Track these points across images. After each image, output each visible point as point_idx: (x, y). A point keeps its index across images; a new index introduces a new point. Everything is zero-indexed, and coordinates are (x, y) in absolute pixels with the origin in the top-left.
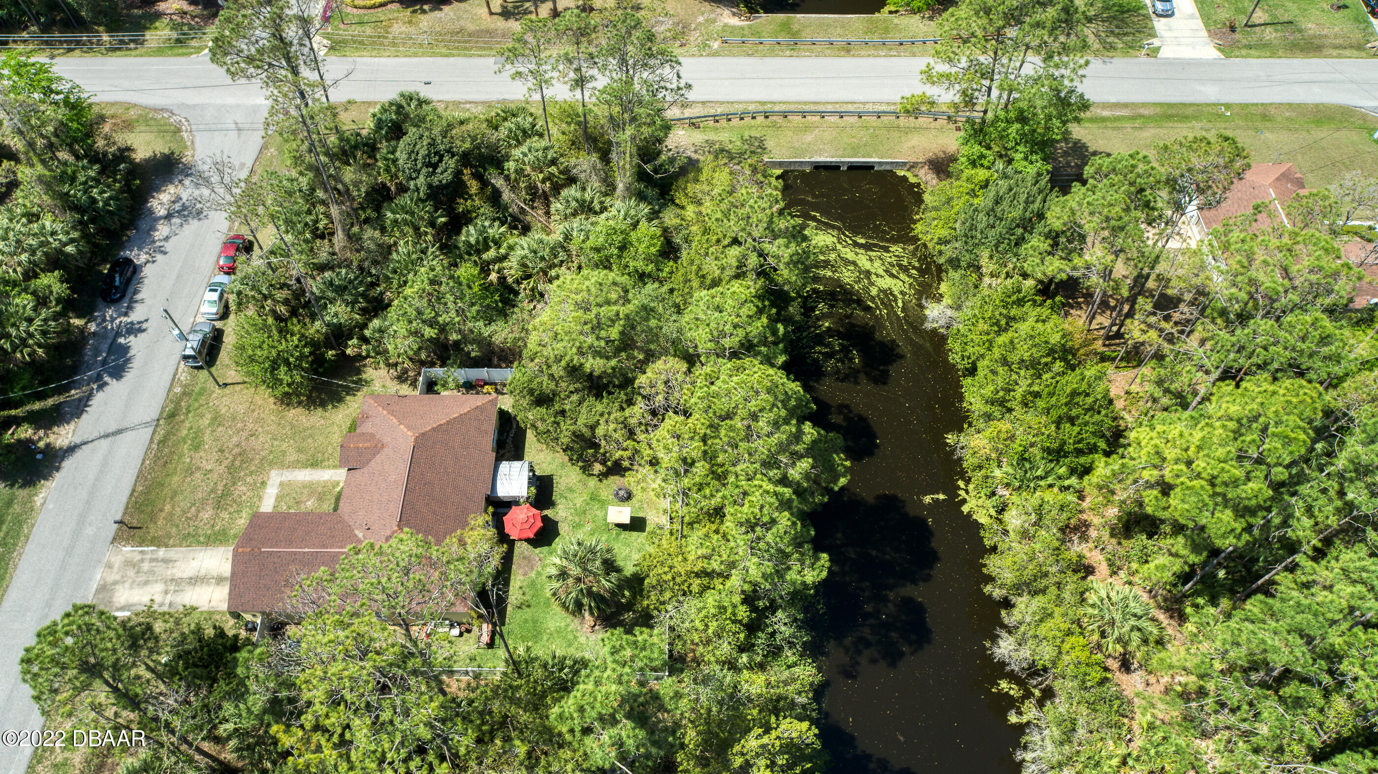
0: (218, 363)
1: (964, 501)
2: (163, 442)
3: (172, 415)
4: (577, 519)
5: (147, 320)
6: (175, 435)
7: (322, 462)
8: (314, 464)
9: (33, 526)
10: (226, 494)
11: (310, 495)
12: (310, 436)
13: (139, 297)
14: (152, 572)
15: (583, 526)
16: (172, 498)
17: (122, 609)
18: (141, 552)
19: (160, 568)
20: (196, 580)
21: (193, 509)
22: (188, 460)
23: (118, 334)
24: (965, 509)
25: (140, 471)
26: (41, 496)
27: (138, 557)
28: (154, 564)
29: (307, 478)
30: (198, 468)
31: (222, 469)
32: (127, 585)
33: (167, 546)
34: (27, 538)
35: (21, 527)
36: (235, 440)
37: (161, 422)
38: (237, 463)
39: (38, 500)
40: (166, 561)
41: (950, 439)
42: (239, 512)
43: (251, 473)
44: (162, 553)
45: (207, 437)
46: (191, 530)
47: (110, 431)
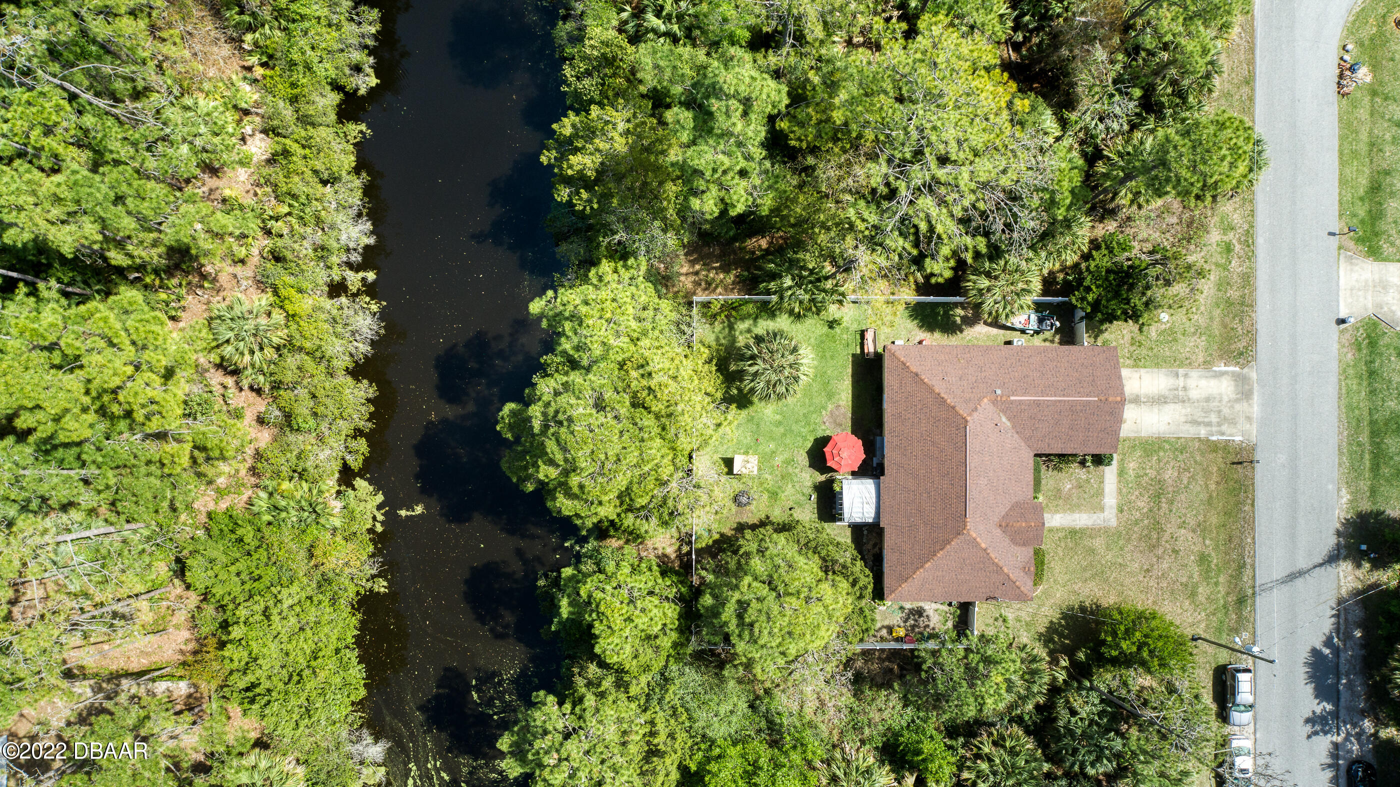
0: (1211, 672)
1: (379, 507)
2: (1241, 566)
3: (1241, 601)
4: (790, 470)
5: (1309, 737)
6: (1231, 576)
7: (1066, 537)
8: (1073, 533)
9: (1340, 465)
10: (1157, 497)
11: (1068, 498)
12: (1085, 570)
13: (1329, 774)
14: (1207, 412)
15: (783, 462)
16: (1211, 497)
17: (1223, 374)
18: (1223, 434)
19: (1199, 415)
20: (1159, 401)
21: (1185, 482)
22: (1208, 542)
23: (1335, 715)
24: (380, 498)
25: (1253, 529)
26: (1344, 500)
27: (1224, 428)
28: (1206, 420)
29: (1077, 516)
30: (1194, 531)
31: (1170, 529)
32: (1225, 399)
33: (1200, 439)
34: (1341, 453)
35: (1352, 465)
36: (1165, 566)
37: (1250, 592)
38: (1154, 535)
39: (1346, 497)
40: (1198, 423)
41: (381, 586)
42: (1138, 476)
43: (1136, 523)
44: (1203, 432)
45: (1196, 571)
46: (1180, 458)
47: (1301, 580)
